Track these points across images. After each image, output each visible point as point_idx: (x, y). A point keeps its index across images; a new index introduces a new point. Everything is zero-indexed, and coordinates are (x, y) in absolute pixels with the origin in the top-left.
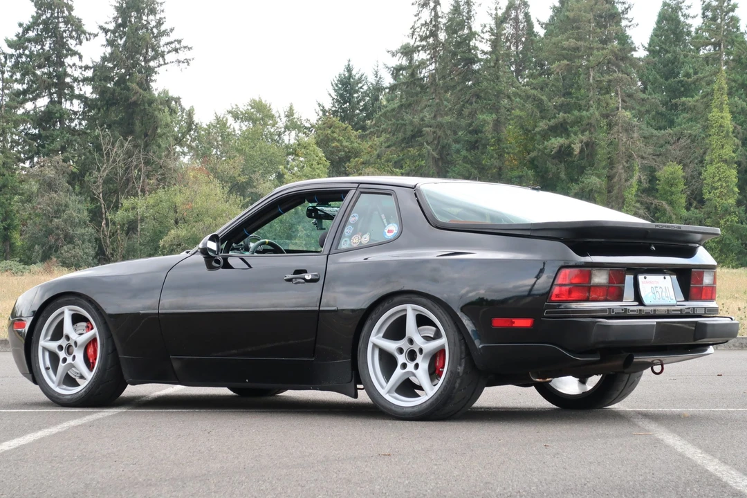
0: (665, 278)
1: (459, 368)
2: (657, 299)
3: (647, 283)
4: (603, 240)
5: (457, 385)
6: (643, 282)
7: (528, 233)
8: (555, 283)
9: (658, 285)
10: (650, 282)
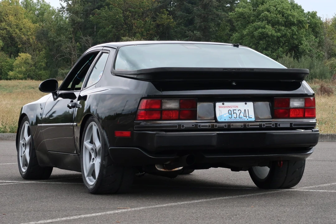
0: (246, 104)
1: (104, 162)
2: (233, 118)
3: (224, 107)
4: (181, 80)
5: (104, 173)
6: (220, 107)
7: (135, 76)
8: (139, 109)
9: (237, 109)
10: (229, 107)
